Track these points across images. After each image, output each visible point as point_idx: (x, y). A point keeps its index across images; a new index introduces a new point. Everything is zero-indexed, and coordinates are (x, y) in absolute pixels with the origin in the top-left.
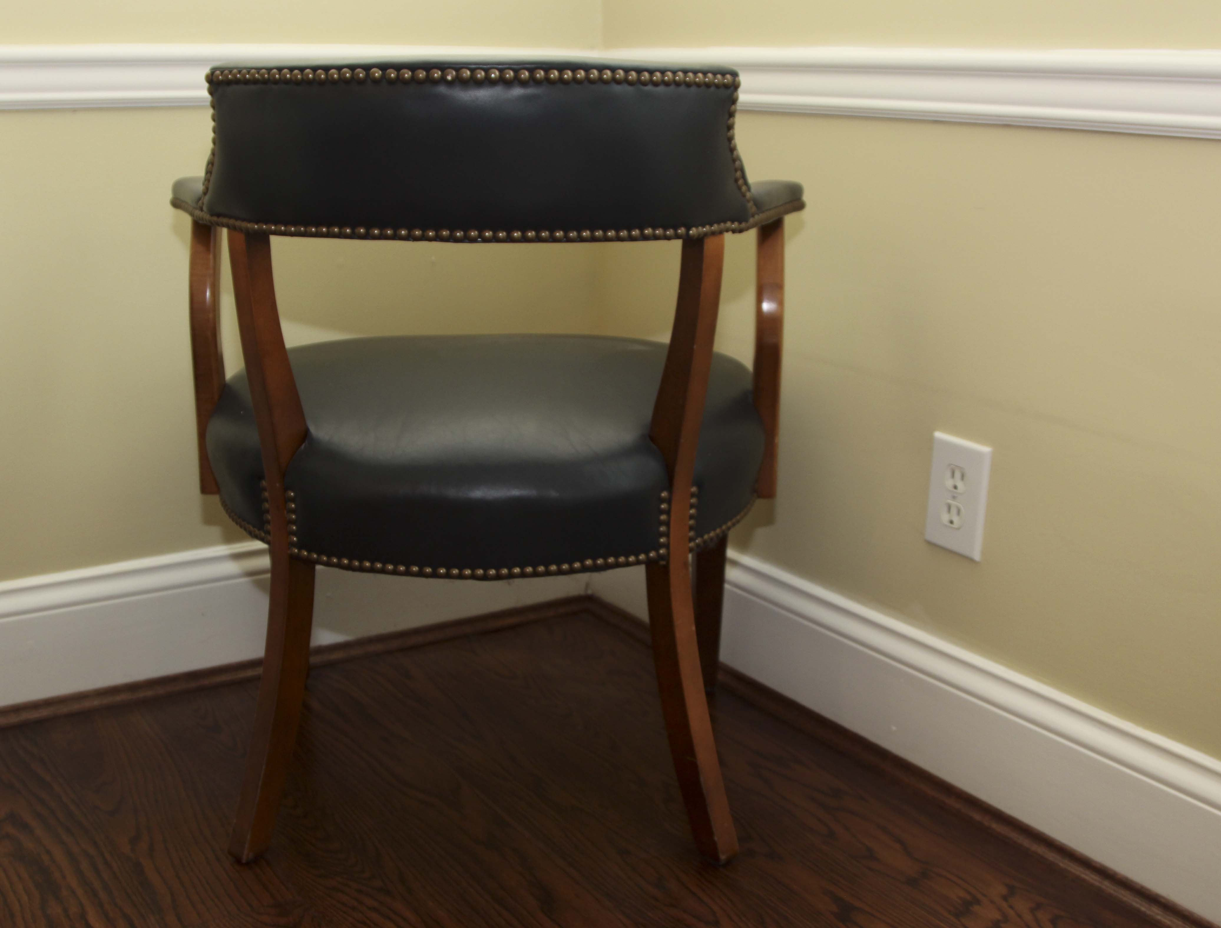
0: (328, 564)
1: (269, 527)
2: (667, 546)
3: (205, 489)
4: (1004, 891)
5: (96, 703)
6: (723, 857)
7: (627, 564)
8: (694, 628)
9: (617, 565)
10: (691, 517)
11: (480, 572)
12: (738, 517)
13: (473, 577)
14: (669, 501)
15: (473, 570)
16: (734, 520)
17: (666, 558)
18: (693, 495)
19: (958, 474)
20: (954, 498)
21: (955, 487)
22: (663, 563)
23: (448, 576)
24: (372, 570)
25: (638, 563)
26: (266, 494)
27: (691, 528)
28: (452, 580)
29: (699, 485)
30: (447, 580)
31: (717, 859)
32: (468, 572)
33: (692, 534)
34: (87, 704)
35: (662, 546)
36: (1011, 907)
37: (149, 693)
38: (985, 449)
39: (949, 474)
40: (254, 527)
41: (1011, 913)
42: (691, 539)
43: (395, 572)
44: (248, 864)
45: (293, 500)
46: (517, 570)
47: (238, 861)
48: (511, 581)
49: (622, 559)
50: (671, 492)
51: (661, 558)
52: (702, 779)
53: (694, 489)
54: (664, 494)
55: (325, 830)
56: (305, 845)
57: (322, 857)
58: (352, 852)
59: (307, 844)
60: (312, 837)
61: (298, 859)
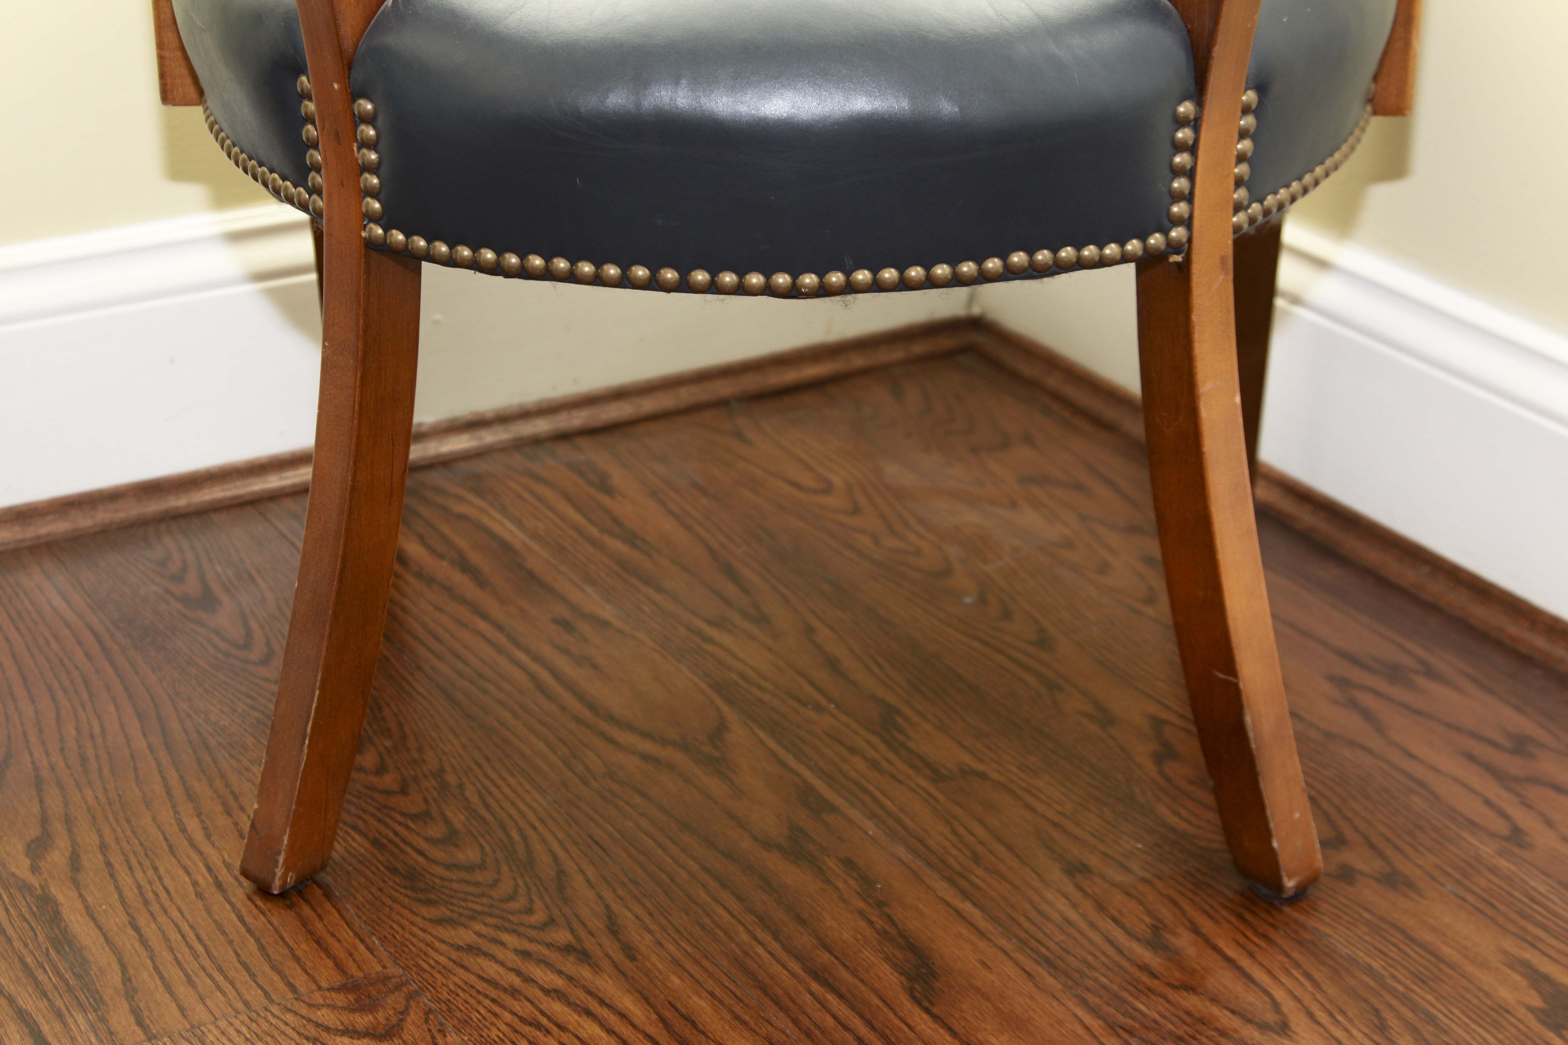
0: (451, 262)
1: (316, 179)
2: (1188, 223)
3: (167, 96)
6: (1290, 884)
7: (1102, 263)
8: (1238, 399)
9: (1080, 264)
10: (1241, 158)
11: (782, 279)
12: (1337, 156)
13: (769, 290)
14: (1196, 124)
15: (768, 275)
16: (1329, 162)
17: (1185, 248)
18: (1246, 110)
22: (1178, 258)
23: (713, 288)
24: (547, 275)
25: (1124, 259)
26: (310, 106)
27: (1239, 182)
28: (722, 297)
29: (1261, 88)
30: (709, 297)
31: (1278, 887)
32: (755, 279)
33: (1241, 194)
35: (1177, 221)
40: (284, 179)
42: (1238, 208)
43: (597, 280)
44: (283, 895)
45: (370, 120)
46: (862, 276)
47: (263, 890)
48: (850, 297)
49: (1089, 251)
50: (1200, 104)
51: (1174, 247)
52: (1248, 719)
53: (1250, 97)
54: (1186, 108)
55: (446, 821)
56: (403, 851)
57: (441, 878)
58: (505, 868)
59: (409, 850)
60: (418, 834)
61: (391, 884)
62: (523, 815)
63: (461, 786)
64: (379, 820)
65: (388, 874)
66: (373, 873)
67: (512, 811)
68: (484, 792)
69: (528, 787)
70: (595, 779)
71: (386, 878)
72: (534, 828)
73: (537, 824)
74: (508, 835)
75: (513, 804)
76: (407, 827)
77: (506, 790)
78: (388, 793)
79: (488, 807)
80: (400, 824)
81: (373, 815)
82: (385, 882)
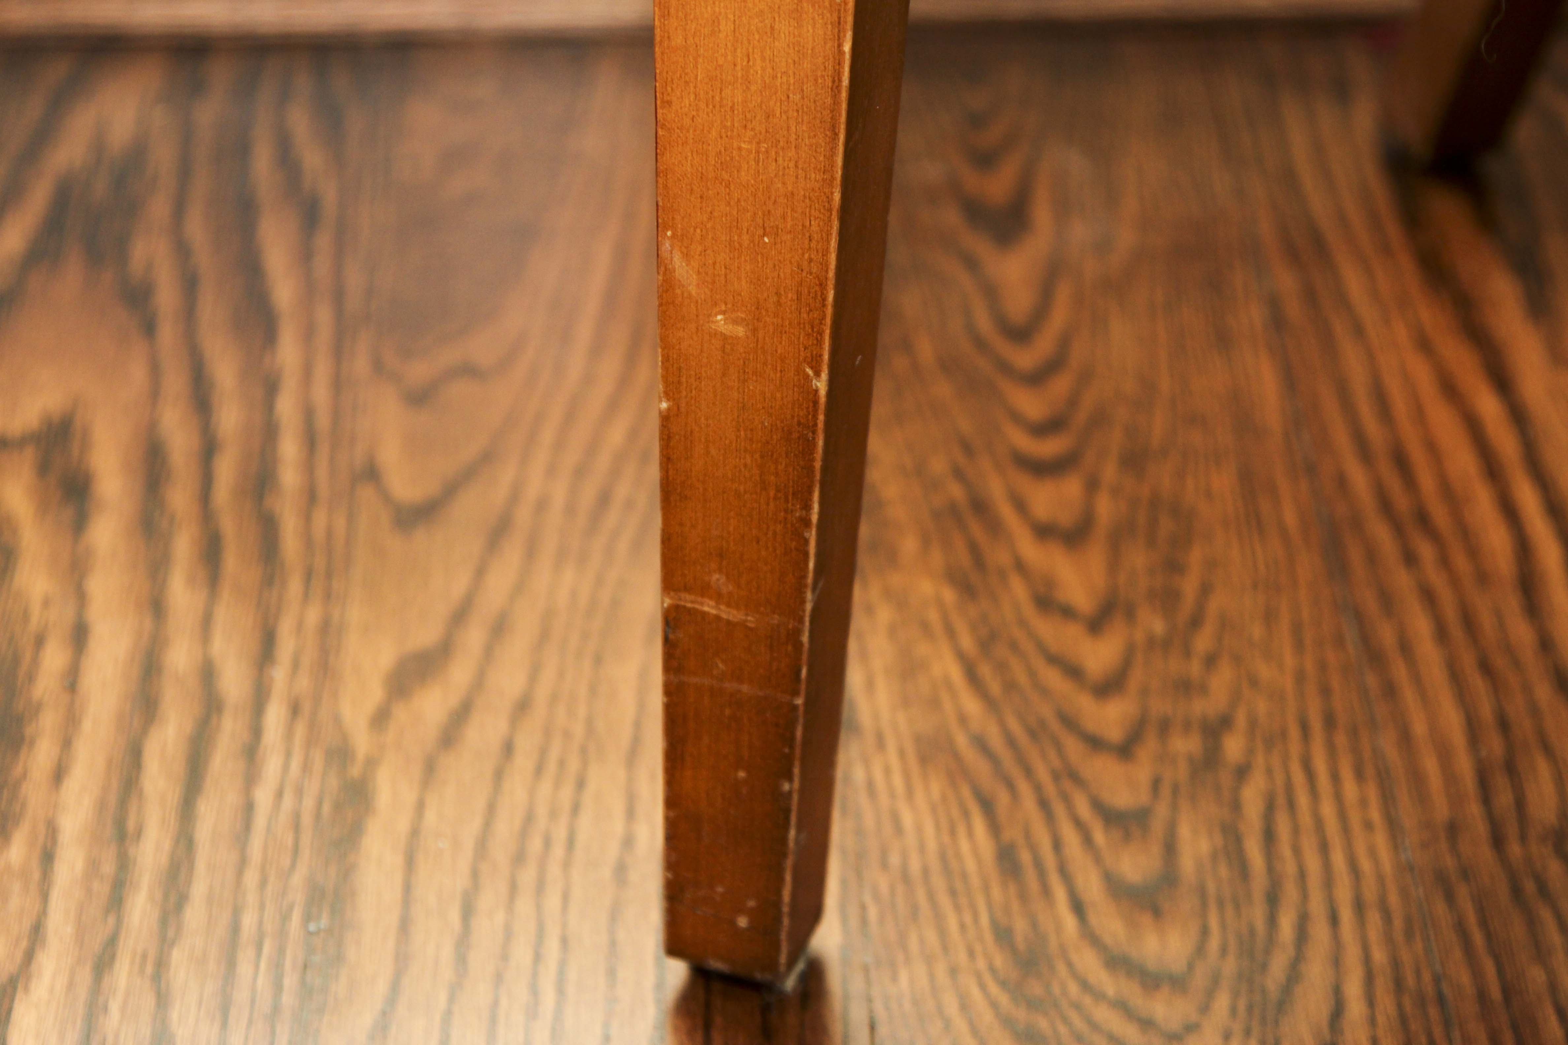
55: (1170, 848)
56: (1046, 891)
57: (1085, 986)
58: (1222, 1002)
59: (1060, 894)
60: (1098, 859)
61: (981, 964)
62: (1328, 882)
63: (1242, 772)
64: (1044, 804)
65: (988, 936)
66: (962, 927)
67: (1313, 864)
68: (1281, 800)
69: (1376, 815)
70: (1523, 838)
71: (978, 948)
72: (1334, 920)
73: (1346, 915)
74: (1272, 920)
75: (1324, 848)
76: (1087, 840)
77: (1328, 810)
78: (1095, 743)
79: (1269, 837)
80: (1078, 823)
81: (1038, 789)
82: (971, 954)
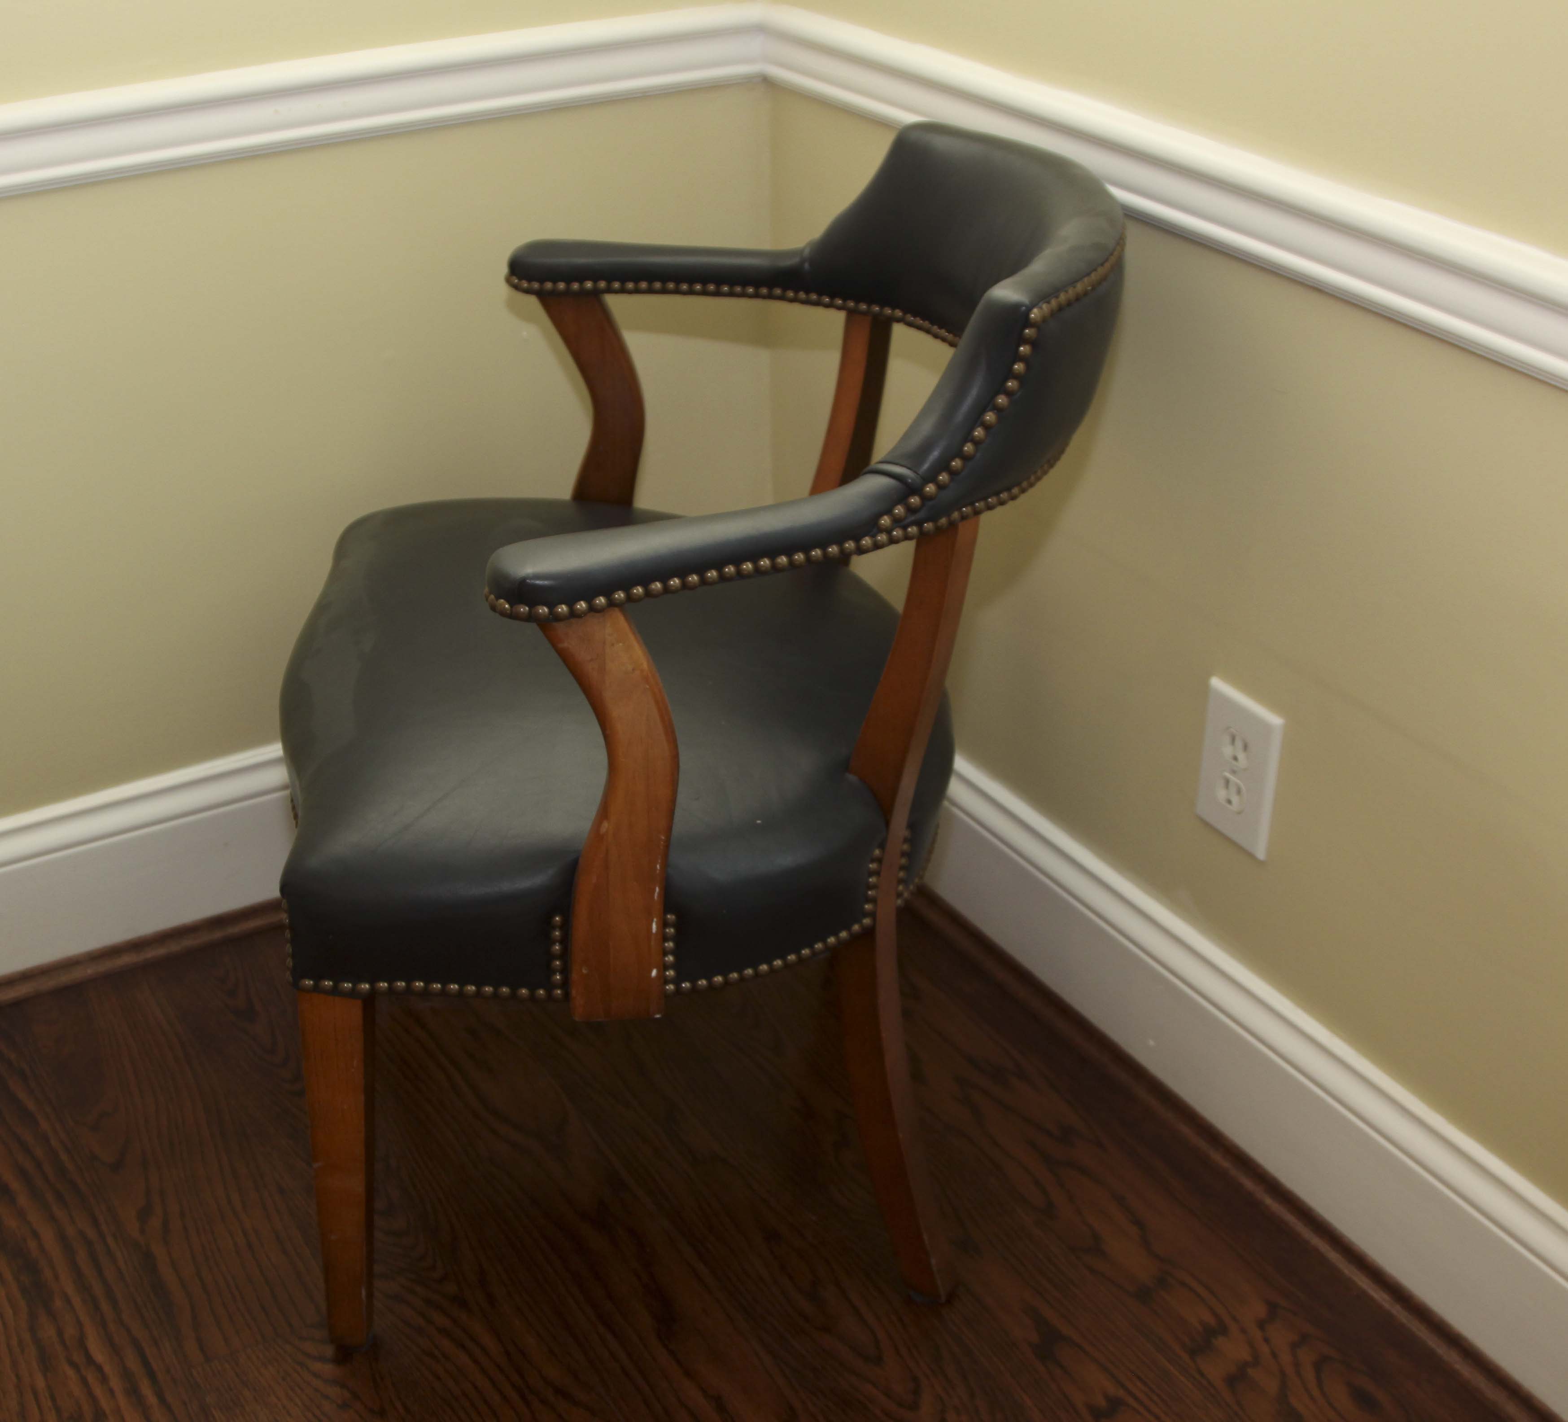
4: (1261, 1310)
5: (90, 971)
19: (1239, 744)
20: (1234, 772)
21: (1235, 758)
34: (78, 974)
36: (1266, 1340)
37: (160, 951)
38: (1275, 720)
39: (1227, 739)
41: (1265, 1349)
